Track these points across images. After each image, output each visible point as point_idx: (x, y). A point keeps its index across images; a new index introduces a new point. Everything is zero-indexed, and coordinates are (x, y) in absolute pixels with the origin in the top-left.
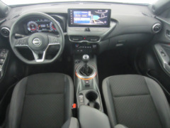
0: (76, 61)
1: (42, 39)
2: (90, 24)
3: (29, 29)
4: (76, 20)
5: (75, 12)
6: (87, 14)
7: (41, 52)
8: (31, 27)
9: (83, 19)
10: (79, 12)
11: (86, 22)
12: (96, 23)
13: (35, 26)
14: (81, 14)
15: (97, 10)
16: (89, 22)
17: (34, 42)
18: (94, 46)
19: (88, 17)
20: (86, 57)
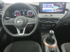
0: (42, 33)
1: (24, 20)
2: (52, 11)
3: (15, 15)
4: (44, 9)
5: (43, 4)
6: (51, 5)
7: (22, 29)
8: (16, 14)
9: (48, 9)
10: (46, 4)
11: (50, 10)
12: (56, 11)
13: (18, 14)
14: (47, 6)
15: (57, 3)
16: (51, 10)
17: (18, 22)
18: (53, 25)
19: (52, 7)
20: (52, 32)
